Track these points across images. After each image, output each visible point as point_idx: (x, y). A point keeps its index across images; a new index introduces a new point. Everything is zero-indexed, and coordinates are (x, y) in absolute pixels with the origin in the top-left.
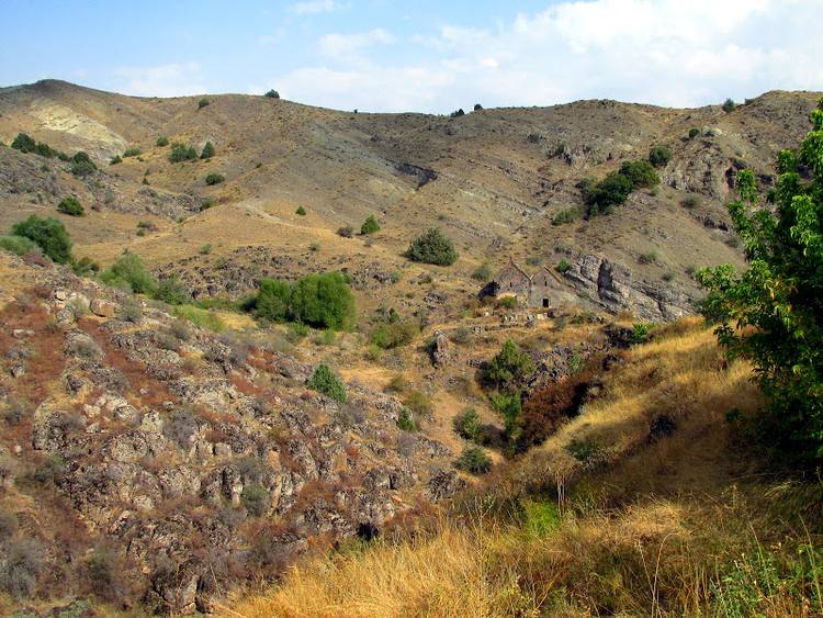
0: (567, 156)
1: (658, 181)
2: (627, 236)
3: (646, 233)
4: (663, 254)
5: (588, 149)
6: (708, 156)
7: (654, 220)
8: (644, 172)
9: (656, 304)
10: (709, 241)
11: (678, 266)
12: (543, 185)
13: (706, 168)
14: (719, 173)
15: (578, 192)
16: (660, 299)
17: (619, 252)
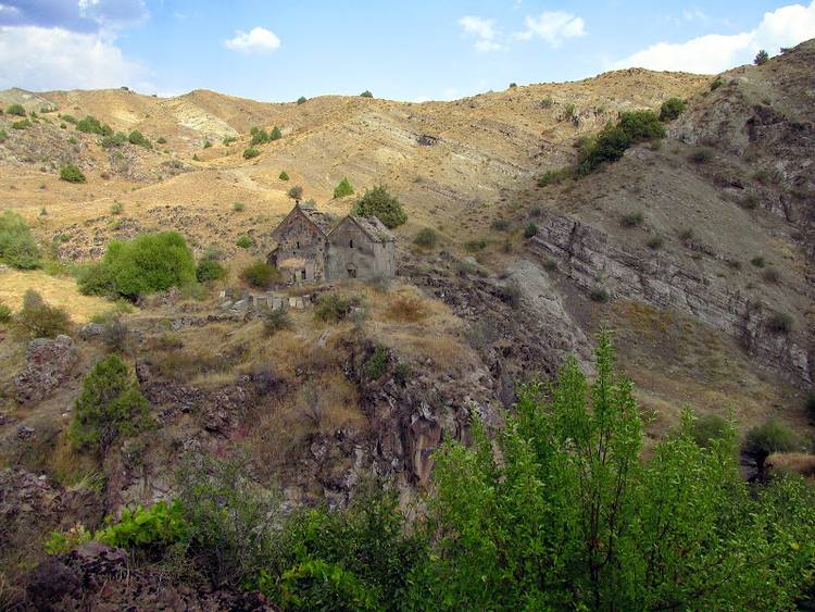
0: (575, 118)
1: (663, 135)
2: (611, 195)
3: (637, 191)
4: (651, 216)
5: (600, 111)
6: (727, 105)
7: (649, 177)
8: (646, 123)
9: (636, 278)
10: (716, 200)
11: (671, 231)
12: (543, 147)
13: (723, 119)
14: (740, 122)
15: (574, 151)
16: (642, 270)
17: (598, 213)
